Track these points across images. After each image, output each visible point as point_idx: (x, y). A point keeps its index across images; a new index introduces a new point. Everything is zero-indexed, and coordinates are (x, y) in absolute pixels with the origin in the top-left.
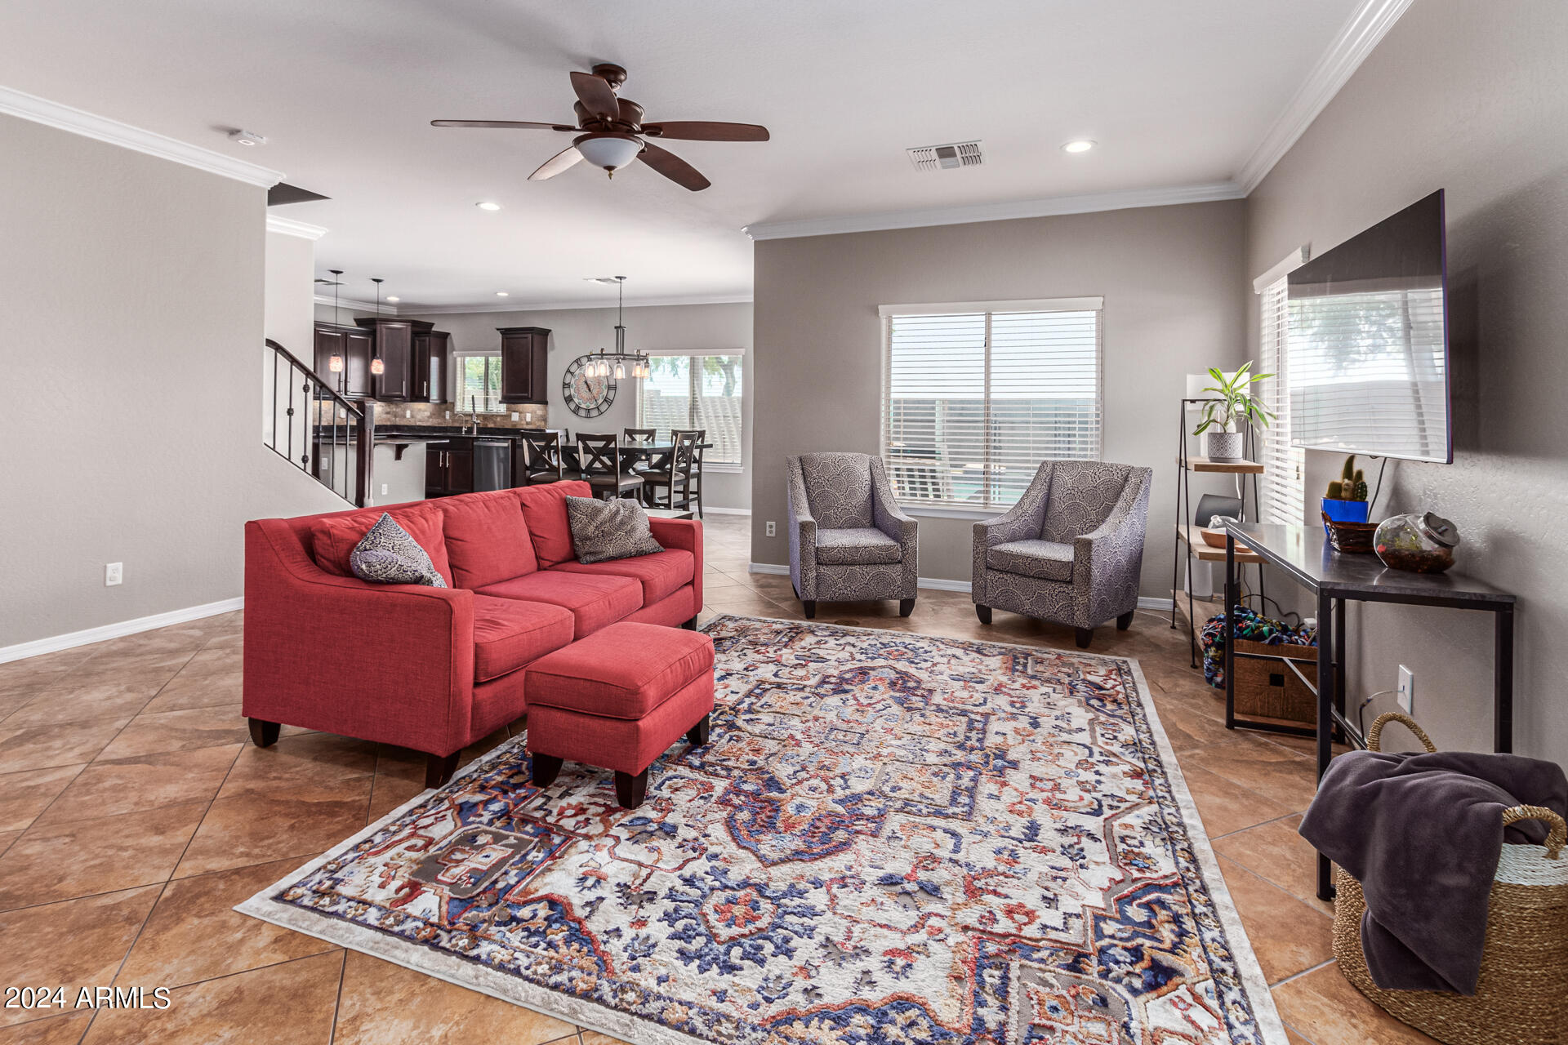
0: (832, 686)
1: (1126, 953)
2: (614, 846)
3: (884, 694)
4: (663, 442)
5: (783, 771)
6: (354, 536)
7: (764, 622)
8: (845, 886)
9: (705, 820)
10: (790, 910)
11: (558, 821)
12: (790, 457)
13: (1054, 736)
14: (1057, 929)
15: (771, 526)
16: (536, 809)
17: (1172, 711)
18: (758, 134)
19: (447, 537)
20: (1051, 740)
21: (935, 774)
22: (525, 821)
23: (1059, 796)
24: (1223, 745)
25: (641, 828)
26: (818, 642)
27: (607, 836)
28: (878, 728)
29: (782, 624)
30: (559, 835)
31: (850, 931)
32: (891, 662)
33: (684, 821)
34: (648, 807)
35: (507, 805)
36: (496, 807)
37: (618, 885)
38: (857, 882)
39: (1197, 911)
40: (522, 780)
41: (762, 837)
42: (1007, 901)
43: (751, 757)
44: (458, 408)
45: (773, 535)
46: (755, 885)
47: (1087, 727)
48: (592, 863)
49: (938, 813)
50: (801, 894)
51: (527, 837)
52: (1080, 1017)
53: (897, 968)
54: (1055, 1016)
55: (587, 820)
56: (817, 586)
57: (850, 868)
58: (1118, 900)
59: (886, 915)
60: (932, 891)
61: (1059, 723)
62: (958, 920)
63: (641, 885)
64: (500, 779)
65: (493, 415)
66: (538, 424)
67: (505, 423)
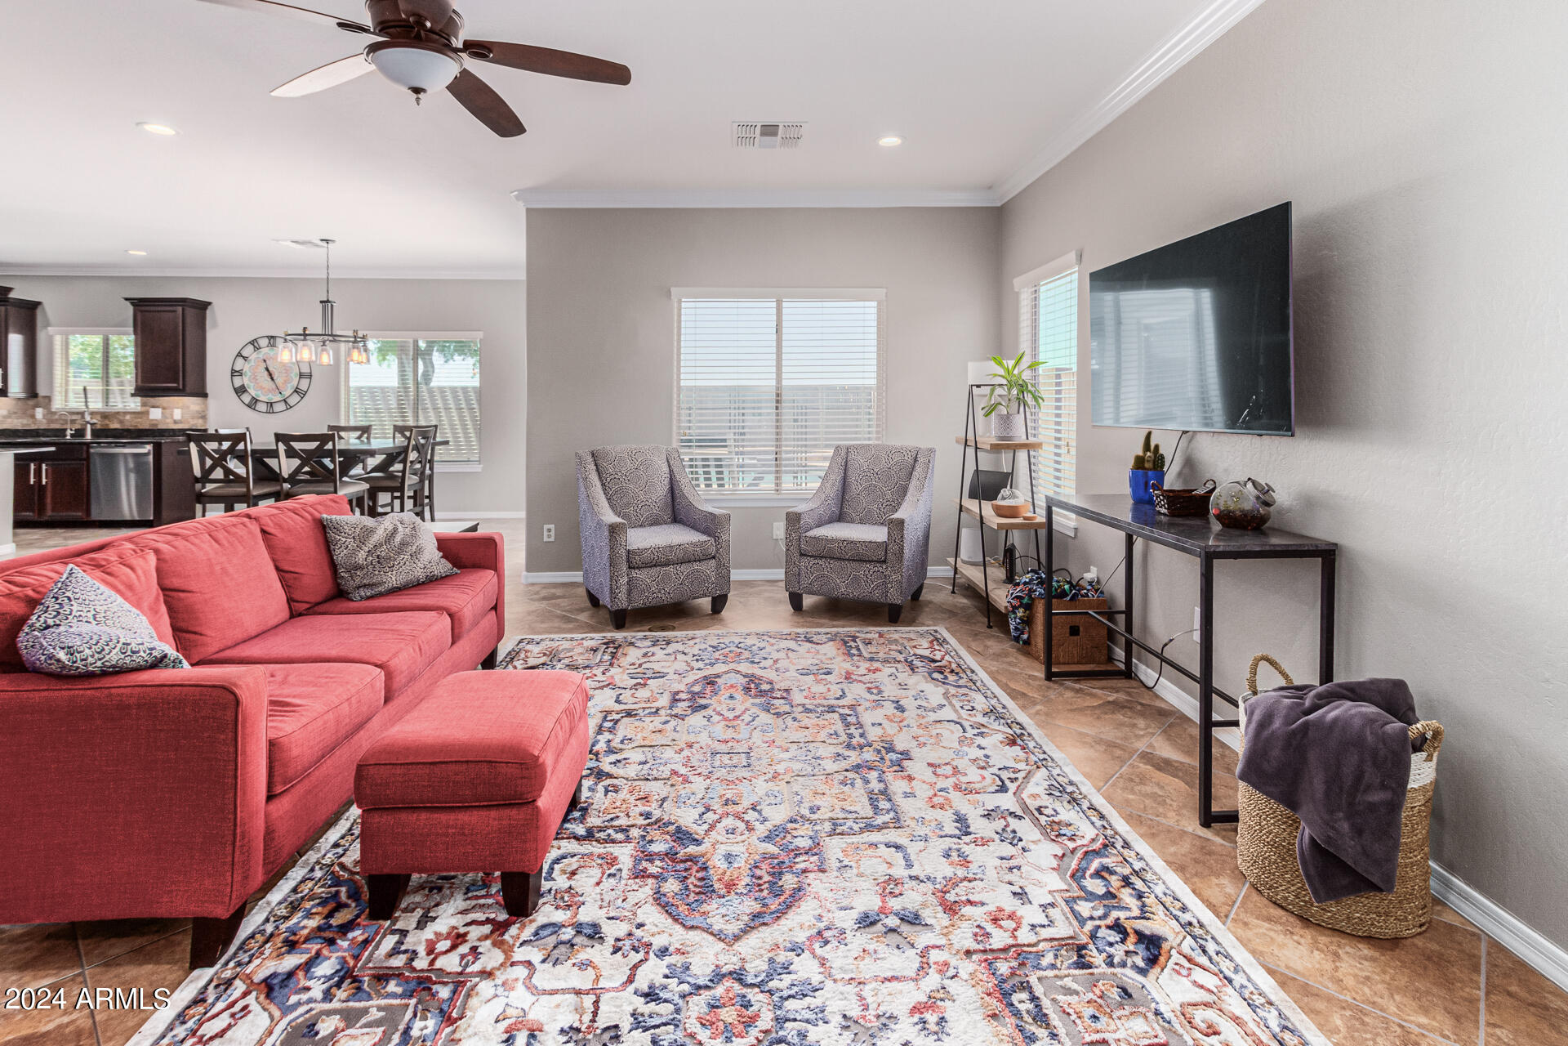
0: (686, 704)
1: (1112, 932)
2: (530, 976)
3: (742, 703)
4: (383, 441)
5: (687, 817)
6: (18, 608)
7: (572, 639)
8: (827, 942)
9: (628, 905)
10: (785, 993)
11: (432, 963)
12: (580, 452)
13: (923, 717)
14: (1044, 926)
15: (549, 530)
16: (390, 955)
17: (997, 671)
18: (617, 74)
19: (164, 589)
20: (923, 721)
21: (843, 783)
22: (381, 978)
23: (964, 779)
24: (1053, 697)
25: (552, 940)
26: (645, 655)
27: (513, 964)
28: (759, 742)
29: (595, 639)
30: (445, 984)
31: (862, 998)
32: (732, 666)
33: (603, 913)
34: (548, 908)
35: (343, 961)
36: (326, 968)
37: (562, 1031)
38: (835, 932)
39: (1137, 869)
40: (350, 917)
41: (705, 908)
42: (985, 909)
43: (642, 808)
44: (57, 404)
45: (552, 539)
46: (731, 973)
47: (944, 702)
48: (510, 1012)
49: (869, 827)
50: (786, 968)
51: (397, 1002)
52: (1120, 1018)
53: (932, 1027)
54: (1099, 1025)
55: (474, 949)
56: (629, 592)
57: (820, 918)
58: (1073, 876)
59: (886, 964)
60: (913, 919)
61: (919, 702)
62: (957, 946)
63: (593, 1021)
64: (313, 923)
65: (118, 413)
66: (195, 421)
67: (138, 422)
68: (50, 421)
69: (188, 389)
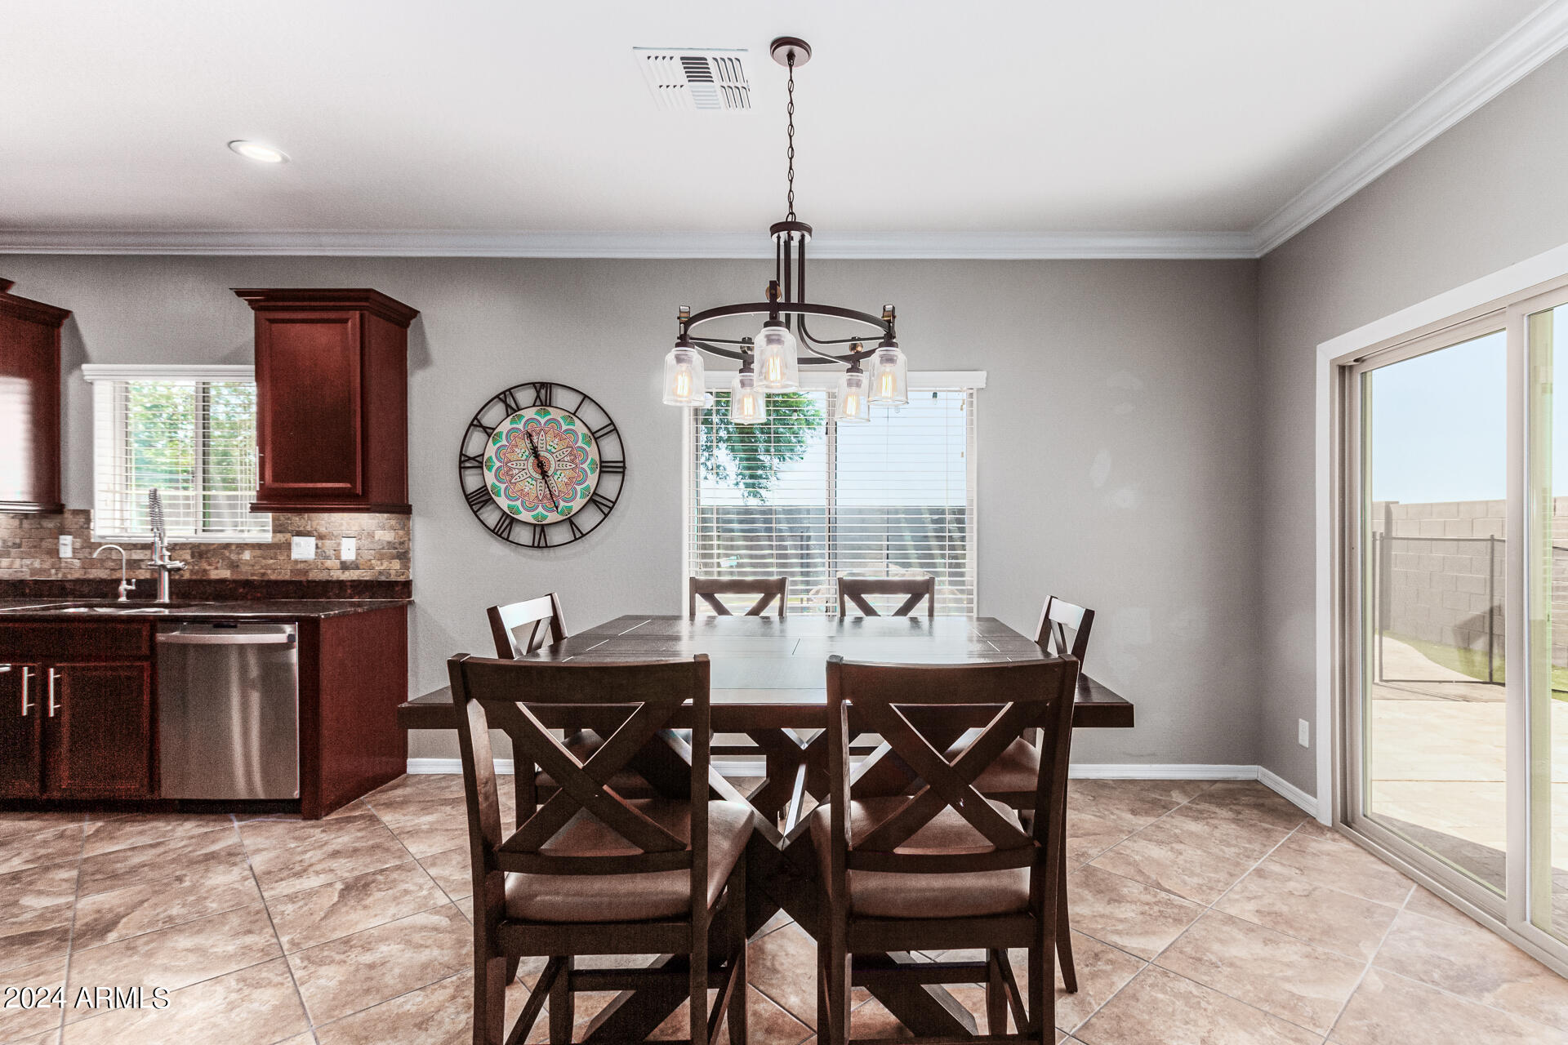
44: (103, 528)
65: (227, 546)
66: (380, 566)
67: (267, 567)
68: (88, 563)
69: (375, 496)
